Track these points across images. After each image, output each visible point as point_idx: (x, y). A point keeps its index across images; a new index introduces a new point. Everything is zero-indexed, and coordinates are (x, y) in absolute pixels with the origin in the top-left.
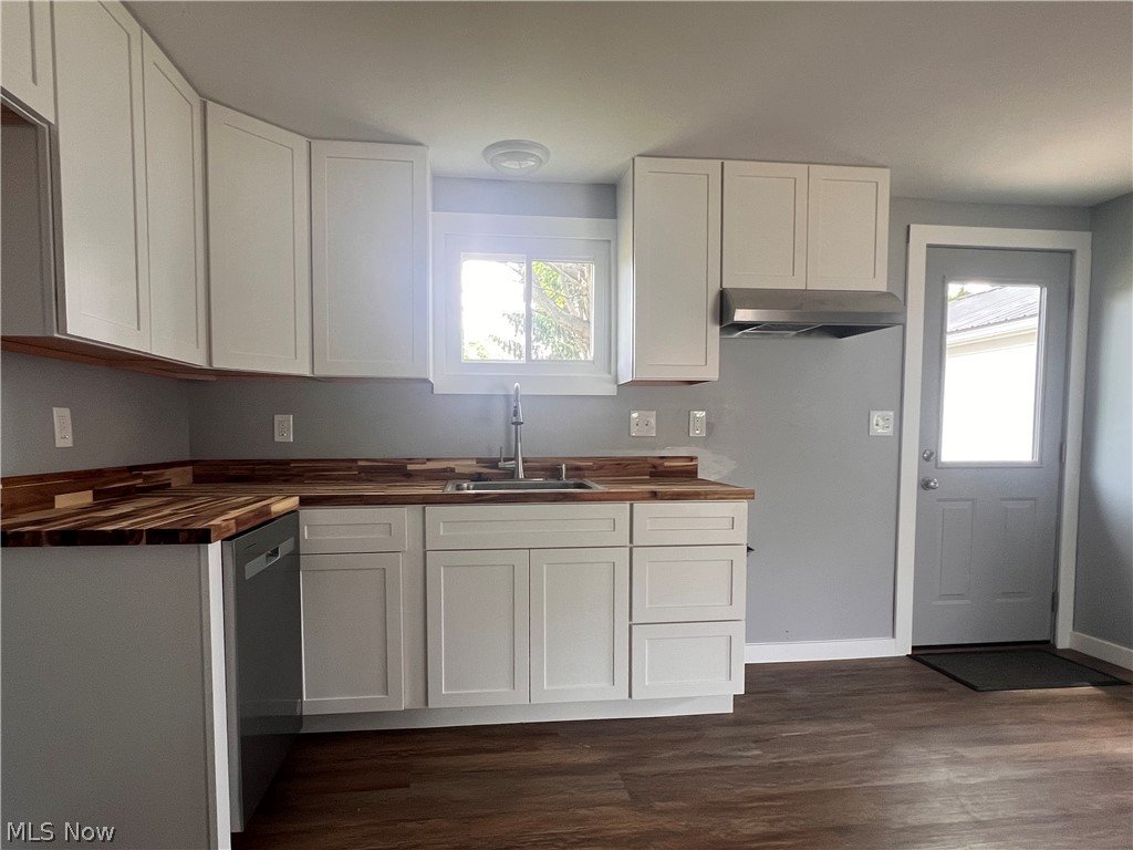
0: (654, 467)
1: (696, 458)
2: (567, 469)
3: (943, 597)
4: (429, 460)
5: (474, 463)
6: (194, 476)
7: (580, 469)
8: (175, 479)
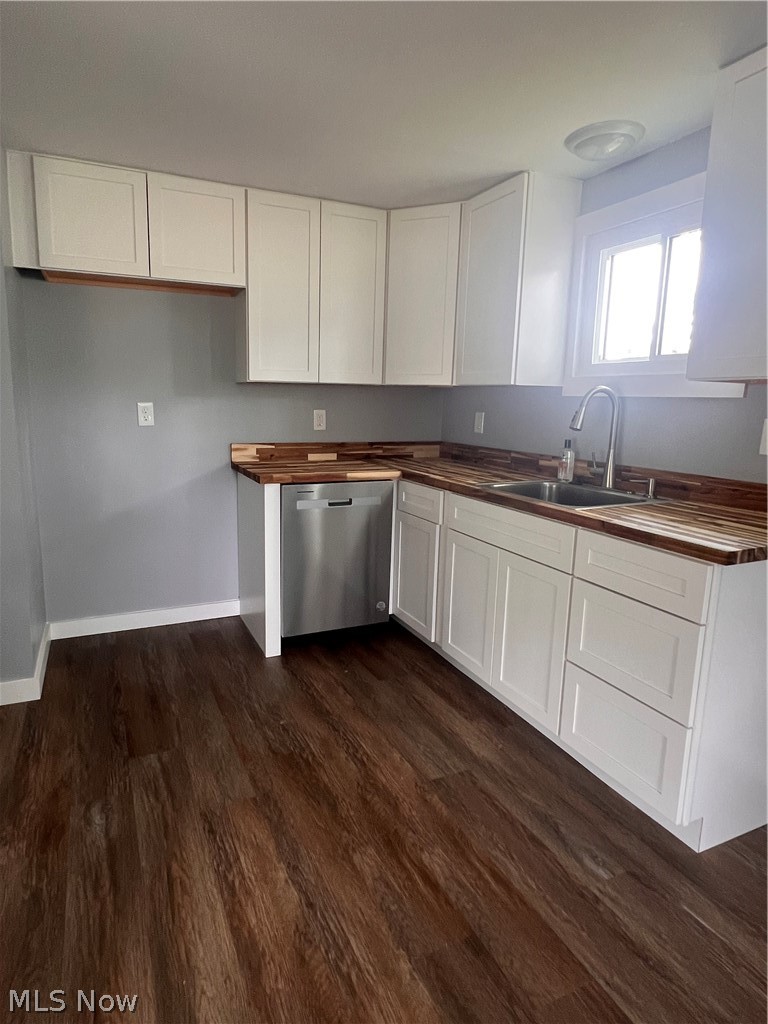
2: (657, 484)
4: (553, 457)
5: (586, 465)
7: (684, 488)
8: (418, 453)
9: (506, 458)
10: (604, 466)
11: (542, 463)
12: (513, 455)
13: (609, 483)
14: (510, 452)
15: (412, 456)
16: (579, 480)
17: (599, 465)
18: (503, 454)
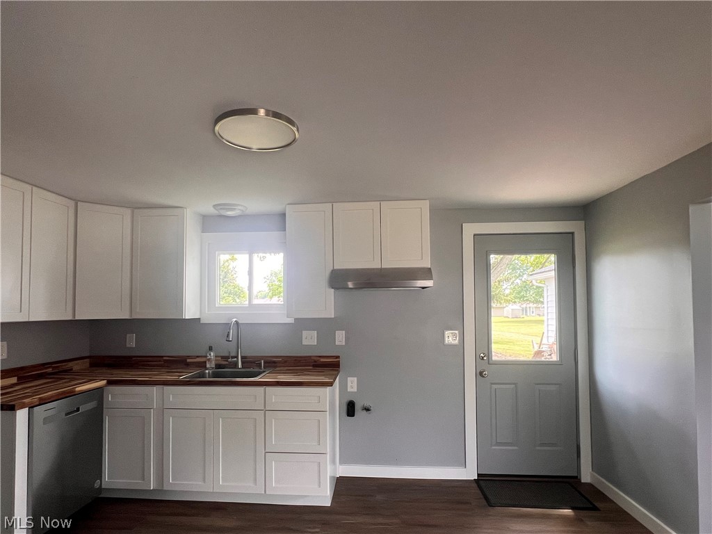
0: (315, 362)
1: (339, 357)
2: (265, 363)
3: (498, 444)
4: (198, 357)
5: (220, 358)
6: (90, 364)
7: (274, 362)
8: (76, 366)
9: (160, 361)
10: (237, 357)
11: (188, 360)
12: (165, 358)
13: (240, 366)
14: (162, 357)
15: (72, 369)
16: (218, 366)
17: (233, 357)
18: (156, 359)
